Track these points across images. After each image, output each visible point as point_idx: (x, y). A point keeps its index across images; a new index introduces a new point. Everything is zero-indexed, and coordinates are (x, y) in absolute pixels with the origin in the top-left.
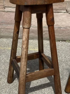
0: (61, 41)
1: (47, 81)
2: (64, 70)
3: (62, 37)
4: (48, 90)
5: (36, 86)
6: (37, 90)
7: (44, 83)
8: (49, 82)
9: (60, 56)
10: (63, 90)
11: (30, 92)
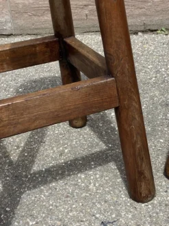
0: (140, 34)
1: (97, 145)
2: (156, 108)
3: (144, 18)
4: (102, 176)
5: (53, 167)
6: (57, 180)
7: (85, 153)
8: (104, 147)
9: (142, 70)
10: (158, 171)
11: (29, 189)
